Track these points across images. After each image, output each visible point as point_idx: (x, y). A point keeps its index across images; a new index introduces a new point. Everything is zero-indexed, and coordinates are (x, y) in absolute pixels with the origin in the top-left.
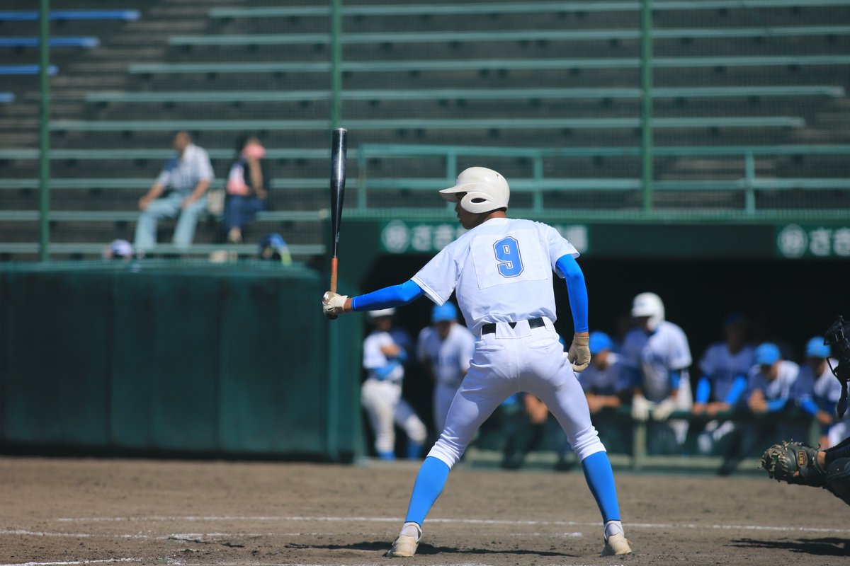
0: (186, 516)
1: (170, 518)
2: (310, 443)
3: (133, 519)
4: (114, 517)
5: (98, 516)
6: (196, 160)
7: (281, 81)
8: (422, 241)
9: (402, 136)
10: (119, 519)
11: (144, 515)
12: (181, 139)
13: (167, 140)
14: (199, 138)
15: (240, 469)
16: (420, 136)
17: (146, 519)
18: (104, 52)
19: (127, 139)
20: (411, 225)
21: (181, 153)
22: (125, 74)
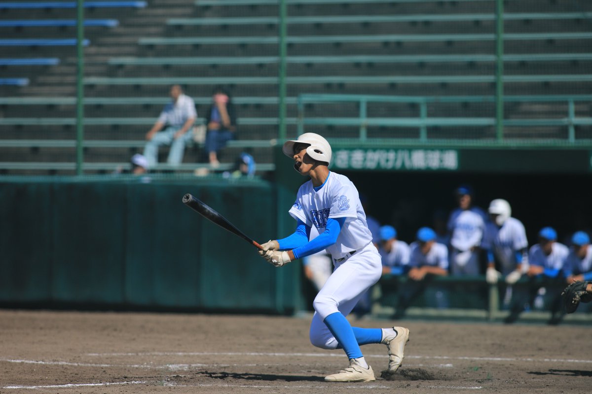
0: (176, 352)
1: (166, 353)
2: (263, 301)
3: (140, 354)
4: (128, 352)
5: (116, 352)
6: (186, 105)
7: (244, 49)
8: (343, 161)
9: (329, 88)
10: (130, 354)
11: (148, 352)
12: (175, 90)
13: (165, 91)
14: (188, 90)
15: (214, 320)
16: (341, 88)
17: (149, 354)
18: (122, 30)
19: (138, 90)
20: (335, 150)
21: (175, 101)
22: (136, 45)
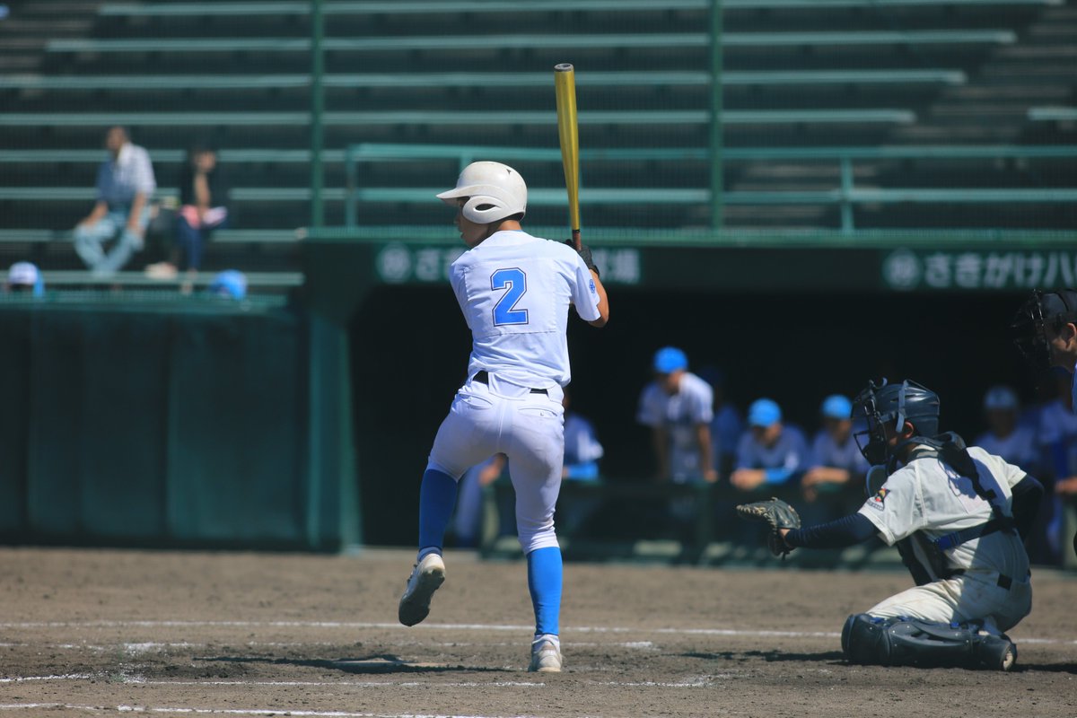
0: (140, 620)
1: (120, 623)
2: (285, 529)
3: (72, 624)
4: (49, 622)
5: (27, 621)
7: (241, 64)
8: (429, 269)
9: (400, 135)
10: (55, 624)
11: (87, 619)
12: (116, 136)
13: (96, 139)
14: (140, 137)
16: (424, 135)
17: (88, 624)
18: (14, 25)
19: (46, 138)
20: (414, 248)
21: (115, 154)
22: (40, 52)
